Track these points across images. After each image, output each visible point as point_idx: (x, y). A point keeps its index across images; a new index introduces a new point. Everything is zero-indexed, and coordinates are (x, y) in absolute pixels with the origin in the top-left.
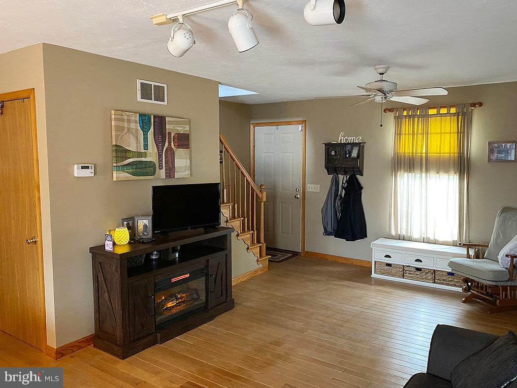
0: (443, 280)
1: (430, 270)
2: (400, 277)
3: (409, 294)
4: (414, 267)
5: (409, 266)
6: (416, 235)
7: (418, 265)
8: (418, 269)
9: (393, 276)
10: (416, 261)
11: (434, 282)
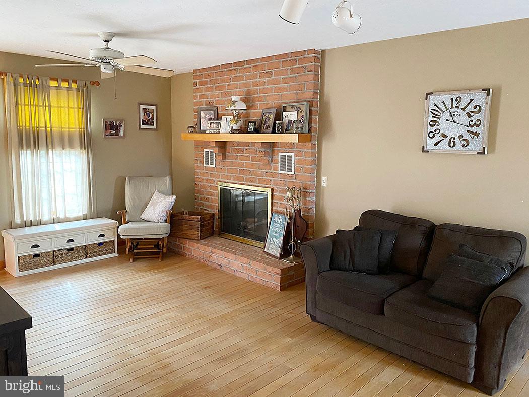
0: (95, 252)
1: (81, 247)
2: (51, 265)
3: (77, 276)
4: (65, 249)
5: (61, 249)
6: (46, 218)
7: (71, 245)
8: (70, 250)
9: (43, 266)
10: (67, 242)
11: (86, 258)
